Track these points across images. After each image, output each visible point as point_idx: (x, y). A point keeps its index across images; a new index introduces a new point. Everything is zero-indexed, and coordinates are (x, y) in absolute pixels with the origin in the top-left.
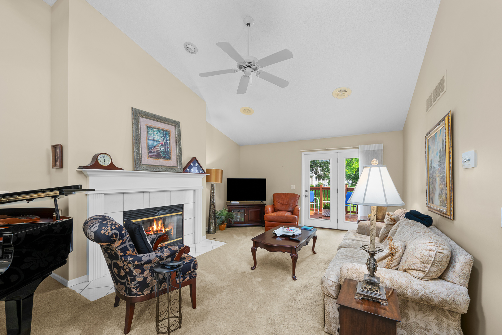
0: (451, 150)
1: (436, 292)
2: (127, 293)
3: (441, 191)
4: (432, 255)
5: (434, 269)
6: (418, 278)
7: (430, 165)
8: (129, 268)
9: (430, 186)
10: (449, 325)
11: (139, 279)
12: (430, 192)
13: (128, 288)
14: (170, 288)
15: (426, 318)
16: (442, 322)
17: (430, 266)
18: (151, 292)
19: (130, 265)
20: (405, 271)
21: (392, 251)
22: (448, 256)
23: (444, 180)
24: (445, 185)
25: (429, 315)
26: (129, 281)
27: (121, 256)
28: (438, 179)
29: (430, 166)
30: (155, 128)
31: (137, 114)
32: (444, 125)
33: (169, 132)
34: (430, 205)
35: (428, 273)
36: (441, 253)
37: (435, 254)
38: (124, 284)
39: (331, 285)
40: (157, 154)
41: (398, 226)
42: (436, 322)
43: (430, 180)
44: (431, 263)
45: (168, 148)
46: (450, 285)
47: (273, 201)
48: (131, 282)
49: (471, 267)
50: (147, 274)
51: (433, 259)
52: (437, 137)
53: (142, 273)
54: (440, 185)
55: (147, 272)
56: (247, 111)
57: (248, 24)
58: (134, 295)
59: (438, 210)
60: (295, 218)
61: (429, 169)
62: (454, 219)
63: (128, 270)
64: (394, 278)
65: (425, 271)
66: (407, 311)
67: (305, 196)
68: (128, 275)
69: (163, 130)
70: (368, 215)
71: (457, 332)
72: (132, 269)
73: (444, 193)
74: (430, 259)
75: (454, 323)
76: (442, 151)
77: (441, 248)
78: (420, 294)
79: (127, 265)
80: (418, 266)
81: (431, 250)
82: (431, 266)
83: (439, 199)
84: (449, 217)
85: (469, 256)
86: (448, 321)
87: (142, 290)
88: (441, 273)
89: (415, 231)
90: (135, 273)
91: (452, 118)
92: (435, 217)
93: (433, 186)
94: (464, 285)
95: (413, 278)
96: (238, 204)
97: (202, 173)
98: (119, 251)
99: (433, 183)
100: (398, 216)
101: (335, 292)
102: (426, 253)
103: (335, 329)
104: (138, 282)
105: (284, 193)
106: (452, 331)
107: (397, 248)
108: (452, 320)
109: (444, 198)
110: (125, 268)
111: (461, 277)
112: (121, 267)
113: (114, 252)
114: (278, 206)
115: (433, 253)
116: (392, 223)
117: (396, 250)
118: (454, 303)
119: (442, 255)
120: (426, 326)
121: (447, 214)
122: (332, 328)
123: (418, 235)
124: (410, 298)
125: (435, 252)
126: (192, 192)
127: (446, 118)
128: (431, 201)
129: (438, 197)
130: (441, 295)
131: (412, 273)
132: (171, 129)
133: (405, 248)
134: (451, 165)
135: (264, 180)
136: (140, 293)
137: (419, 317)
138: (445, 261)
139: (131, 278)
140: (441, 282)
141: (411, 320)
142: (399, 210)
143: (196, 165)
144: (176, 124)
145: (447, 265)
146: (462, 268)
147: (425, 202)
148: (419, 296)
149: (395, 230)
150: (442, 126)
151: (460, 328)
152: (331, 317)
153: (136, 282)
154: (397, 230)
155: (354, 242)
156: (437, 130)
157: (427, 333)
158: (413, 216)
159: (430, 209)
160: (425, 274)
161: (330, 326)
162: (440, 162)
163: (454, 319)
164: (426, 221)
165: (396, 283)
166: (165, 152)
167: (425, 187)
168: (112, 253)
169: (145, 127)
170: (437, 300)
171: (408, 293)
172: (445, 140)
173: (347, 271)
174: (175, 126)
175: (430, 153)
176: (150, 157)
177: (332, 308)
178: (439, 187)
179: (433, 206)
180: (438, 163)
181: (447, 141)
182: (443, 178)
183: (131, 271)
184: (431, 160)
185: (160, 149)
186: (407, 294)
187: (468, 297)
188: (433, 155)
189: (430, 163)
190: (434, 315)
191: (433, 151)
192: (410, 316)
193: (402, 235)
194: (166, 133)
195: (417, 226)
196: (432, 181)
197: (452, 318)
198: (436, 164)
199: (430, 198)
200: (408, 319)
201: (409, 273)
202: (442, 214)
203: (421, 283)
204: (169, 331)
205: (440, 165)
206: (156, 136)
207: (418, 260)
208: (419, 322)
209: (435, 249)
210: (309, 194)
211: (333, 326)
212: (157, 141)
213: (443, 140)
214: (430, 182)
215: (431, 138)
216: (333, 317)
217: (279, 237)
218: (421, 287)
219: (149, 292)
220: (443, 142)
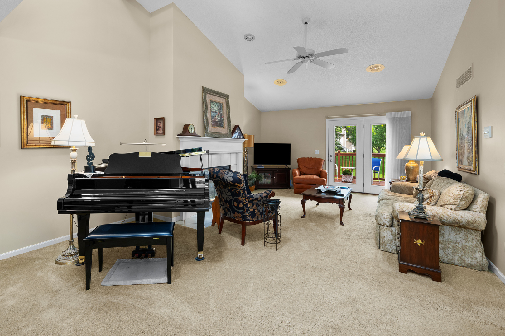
0: (476, 124)
1: (464, 217)
2: (243, 219)
3: (469, 154)
4: (461, 194)
5: (462, 202)
6: (451, 209)
7: (459, 133)
8: (246, 202)
9: (460, 151)
10: (473, 239)
11: (251, 210)
12: (460, 156)
13: (244, 215)
14: (265, 219)
15: (457, 236)
16: (468, 237)
17: (459, 201)
18: (257, 220)
19: (247, 200)
20: (442, 206)
21: (431, 195)
22: (472, 194)
23: (471, 146)
24: (472, 150)
25: (459, 234)
26: (246, 210)
27: (243, 194)
28: (466, 145)
29: (459, 135)
30: (215, 102)
31: (206, 91)
32: (471, 105)
33: (222, 104)
34: (460, 166)
35: (458, 205)
36: (468, 192)
37: (463, 193)
38: (241, 213)
39: (386, 217)
40: (216, 123)
41: (432, 182)
42: (464, 237)
43: (460, 146)
44: (460, 199)
45: (222, 118)
46: (473, 213)
47: (298, 165)
48: (247, 211)
49: (488, 201)
50: (255, 207)
51: (462, 196)
52: (466, 113)
53: (253, 206)
54: (468, 150)
55: (255, 206)
56: (279, 82)
57: (306, 23)
58: (248, 220)
59: (466, 168)
60: (324, 180)
61: (459, 137)
62: (478, 174)
63: (245, 203)
64: (434, 210)
65: (456, 205)
66: (443, 232)
67: (329, 160)
68: (245, 207)
69: (219, 103)
70: (399, 177)
71: (479, 243)
72: (248, 202)
73: (471, 156)
74: (460, 196)
75: (476, 237)
76: (469, 124)
77: (467, 189)
78: (453, 218)
79: (245, 200)
80: (451, 201)
81: (461, 191)
82: (461, 201)
83: (467, 160)
84: (475, 173)
85: (487, 194)
86: (472, 236)
87: (252, 218)
88: (467, 206)
89: (447, 183)
90: (249, 206)
91: (477, 100)
92: (464, 175)
93: (462, 150)
94: (483, 213)
95: (448, 210)
96: (264, 167)
97: (242, 139)
98: (242, 190)
99: (463, 148)
100: (430, 176)
101: (389, 222)
102: (457, 193)
103: (389, 247)
104: (251, 212)
105: (309, 158)
106: (475, 243)
107: (434, 193)
108: (475, 236)
109: (471, 159)
110: (244, 202)
111: (481, 208)
112: (241, 201)
113: (238, 191)
114: (304, 170)
115: (462, 193)
116: (426, 181)
117: (434, 194)
118: (476, 223)
119: (468, 193)
120: (457, 240)
121: (473, 171)
122: (387, 247)
123: (450, 184)
124: (446, 221)
125: (463, 192)
126: (235, 155)
127: (472, 101)
128: (460, 163)
129: (466, 159)
130: (467, 218)
131: (447, 207)
132: (223, 101)
133: (440, 194)
134: (476, 135)
135: (289, 145)
136: (251, 219)
137: (452, 235)
138: (470, 197)
139: (247, 208)
140: (466, 212)
141: (446, 238)
142: (431, 171)
143: (239, 131)
144: (226, 97)
145: (472, 200)
146: (481, 202)
147: (456, 164)
148: (452, 219)
149: (429, 185)
150: (469, 105)
151: (480, 240)
152: (386, 239)
153: (250, 212)
154: (431, 185)
155: (392, 197)
156: (465, 107)
157: (457, 245)
158: (445, 174)
159: (460, 169)
160: (456, 206)
161: (386, 245)
162: (468, 132)
163: (476, 235)
164: (457, 178)
165: (435, 212)
166: (220, 121)
167: (455, 152)
168: (236, 192)
169: (209, 101)
170: (464, 222)
171: (445, 218)
172: (472, 116)
173: (399, 207)
174: (226, 99)
175: (460, 124)
176: (213, 125)
177: (387, 233)
178: (467, 151)
179: (462, 166)
180: (466, 133)
181: (473, 117)
182: (470, 145)
183: (247, 204)
184: (461, 130)
185: (218, 118)
186: (443, 219)
187: (486, 219)
188: (462, 126)
189: (460, 132)
190: (463, 232)
191: (462, 123)
192: (446, 235)
193: (437, 187)
194: (220, 105)
195: (450, 181)
196: (462, 146)
197: (475, 234)
198: (465, 134)
199: (460, 160)
200: (444, 237)
201: (445, 207)
202: (469, 172)
203: (453, 212)
204: (276, 243)
205: (468, 134)
206: (215, 108)
207: (451, 198)
208: (452, 238)
209: (463, 190)
210: (333, 158)
211: (387, 245)
212: (216, 112)
213: (470, 116)
214: (460, 147)
215: (460, 112)
216: (387, 239)
217: (324, 192)
218: (454, 214)
219: (256, 219)
220: (470, 117)
